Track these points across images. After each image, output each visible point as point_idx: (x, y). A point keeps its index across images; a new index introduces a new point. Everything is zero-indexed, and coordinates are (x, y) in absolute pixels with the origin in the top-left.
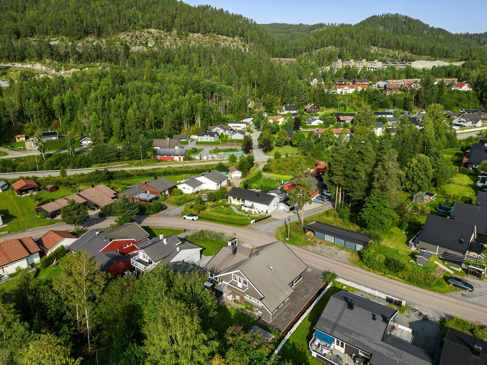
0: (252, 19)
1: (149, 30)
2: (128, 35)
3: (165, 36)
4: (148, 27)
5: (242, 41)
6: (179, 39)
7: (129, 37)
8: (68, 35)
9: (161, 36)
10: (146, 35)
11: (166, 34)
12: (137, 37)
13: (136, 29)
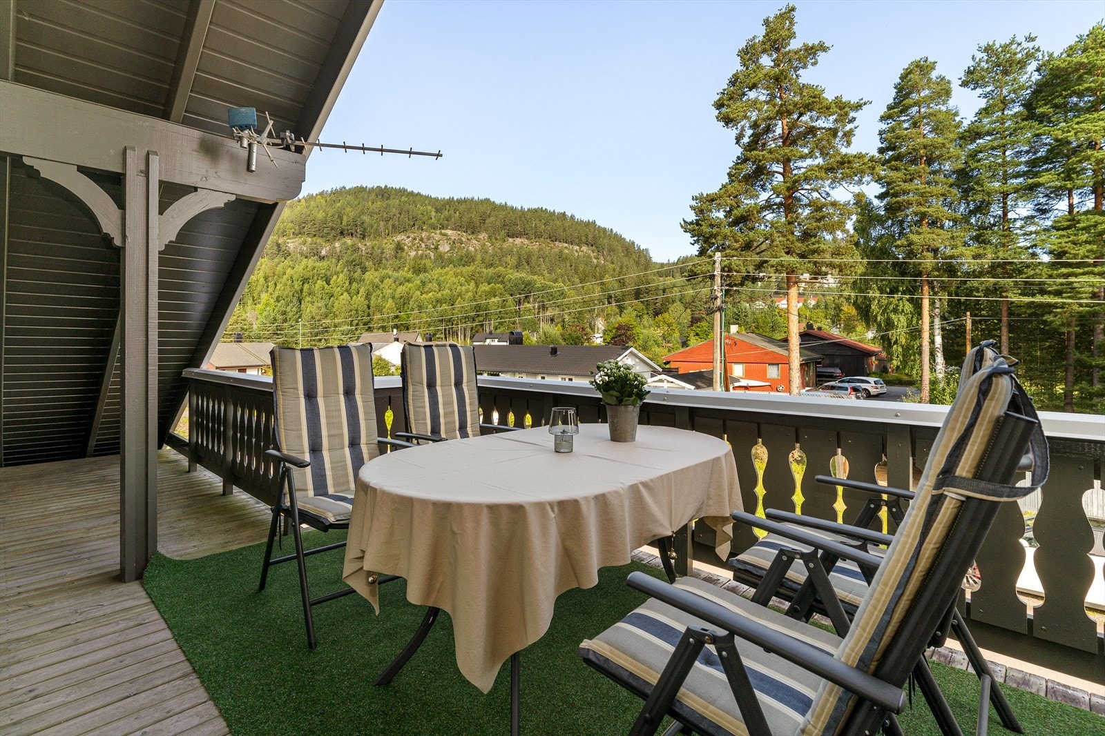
0: (612, 229)
1: (443, 231)
2: (408, 237)
3: (468, 239)
4: (443, 227)
5: (593, 251)
6: (490, 245)
7: (410, 239)
8: (315, 235)
9: (461, 239)
10: (437, 237)
11: (469, 237)
12: (422, 240)
13: (422, 230)
